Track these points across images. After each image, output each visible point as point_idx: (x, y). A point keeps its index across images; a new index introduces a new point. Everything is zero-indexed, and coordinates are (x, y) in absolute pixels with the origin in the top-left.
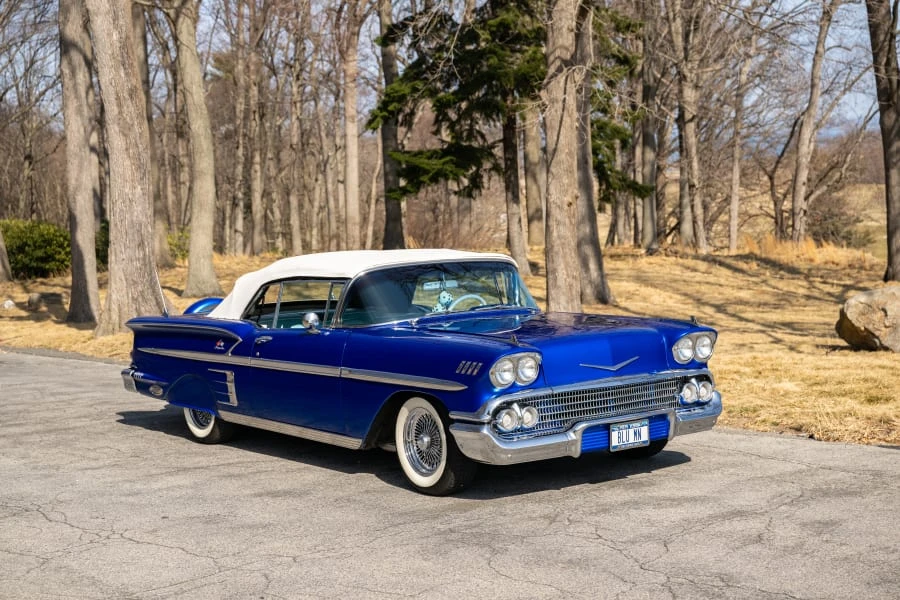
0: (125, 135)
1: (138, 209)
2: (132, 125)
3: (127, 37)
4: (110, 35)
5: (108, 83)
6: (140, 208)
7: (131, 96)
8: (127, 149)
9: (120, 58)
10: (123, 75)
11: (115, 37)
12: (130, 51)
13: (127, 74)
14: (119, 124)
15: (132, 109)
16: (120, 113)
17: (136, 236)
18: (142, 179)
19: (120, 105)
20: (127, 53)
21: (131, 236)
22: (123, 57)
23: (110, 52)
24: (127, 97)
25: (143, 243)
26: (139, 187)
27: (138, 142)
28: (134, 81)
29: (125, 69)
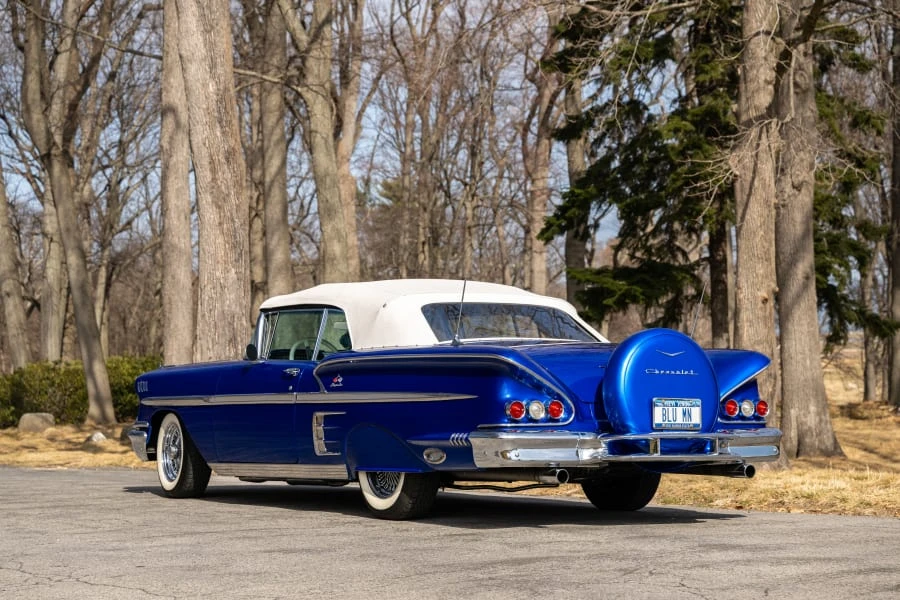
0: (219, 207)
1: (231, 297)
2: (228, 195)
3: (226, 89)
4: (206, 86)
5: (201, 144)
6: (233, 296)
7: (227, 159)
8: (220, 224)
9: (216, 114)
10: (219, 134)
11: (212, 88)
12: (228, 107)
13: (223, 133)
14: (212, 193)
15: (228, 176)
16: (214, 179)
17: (226, 329)
18: (237, 261)
19: (214, 171)
20: (225, 108)
21: (221, 331)
22: (219, 112)
23: (204, 106)
24: (223, 160)
25: (235, 339)
26: (233, 271)
27: (235, 215)
28: (232, 142)
29: (222, 127)
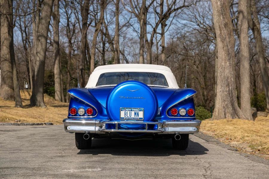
0: (223, 42)
1: (227, 71)
2: (226, 38)
3: (224, 3)
4: (217, 3)
5: (216, 22)
6: (228, 71)
7: (225, 26)
8: (223, 48)
9: (221, 12)
10: (222, 18)
11: (219, 3)
12: (225, 9)
13: (223, 18)
14: (220, 38)
15: (226, 32)
16: (221, 33)
17: (226, 82)
18: (229, 59)
19: (221, 30)
20: (224, 10)
21: (224, 82)
22: (222, 11)
23: (216, 10)
24: (223, 27)
25: (229, 85)
26: (228, 63)
27: (228, 44)
28: (226, 21)
29: (223, 16)
